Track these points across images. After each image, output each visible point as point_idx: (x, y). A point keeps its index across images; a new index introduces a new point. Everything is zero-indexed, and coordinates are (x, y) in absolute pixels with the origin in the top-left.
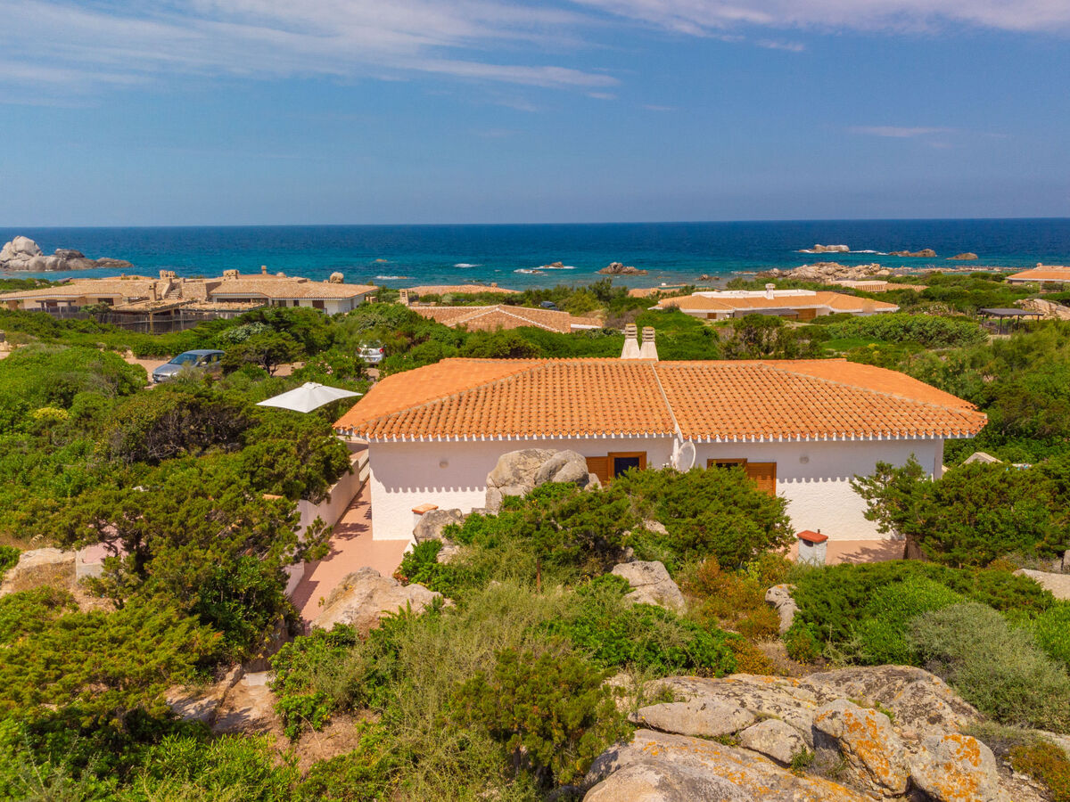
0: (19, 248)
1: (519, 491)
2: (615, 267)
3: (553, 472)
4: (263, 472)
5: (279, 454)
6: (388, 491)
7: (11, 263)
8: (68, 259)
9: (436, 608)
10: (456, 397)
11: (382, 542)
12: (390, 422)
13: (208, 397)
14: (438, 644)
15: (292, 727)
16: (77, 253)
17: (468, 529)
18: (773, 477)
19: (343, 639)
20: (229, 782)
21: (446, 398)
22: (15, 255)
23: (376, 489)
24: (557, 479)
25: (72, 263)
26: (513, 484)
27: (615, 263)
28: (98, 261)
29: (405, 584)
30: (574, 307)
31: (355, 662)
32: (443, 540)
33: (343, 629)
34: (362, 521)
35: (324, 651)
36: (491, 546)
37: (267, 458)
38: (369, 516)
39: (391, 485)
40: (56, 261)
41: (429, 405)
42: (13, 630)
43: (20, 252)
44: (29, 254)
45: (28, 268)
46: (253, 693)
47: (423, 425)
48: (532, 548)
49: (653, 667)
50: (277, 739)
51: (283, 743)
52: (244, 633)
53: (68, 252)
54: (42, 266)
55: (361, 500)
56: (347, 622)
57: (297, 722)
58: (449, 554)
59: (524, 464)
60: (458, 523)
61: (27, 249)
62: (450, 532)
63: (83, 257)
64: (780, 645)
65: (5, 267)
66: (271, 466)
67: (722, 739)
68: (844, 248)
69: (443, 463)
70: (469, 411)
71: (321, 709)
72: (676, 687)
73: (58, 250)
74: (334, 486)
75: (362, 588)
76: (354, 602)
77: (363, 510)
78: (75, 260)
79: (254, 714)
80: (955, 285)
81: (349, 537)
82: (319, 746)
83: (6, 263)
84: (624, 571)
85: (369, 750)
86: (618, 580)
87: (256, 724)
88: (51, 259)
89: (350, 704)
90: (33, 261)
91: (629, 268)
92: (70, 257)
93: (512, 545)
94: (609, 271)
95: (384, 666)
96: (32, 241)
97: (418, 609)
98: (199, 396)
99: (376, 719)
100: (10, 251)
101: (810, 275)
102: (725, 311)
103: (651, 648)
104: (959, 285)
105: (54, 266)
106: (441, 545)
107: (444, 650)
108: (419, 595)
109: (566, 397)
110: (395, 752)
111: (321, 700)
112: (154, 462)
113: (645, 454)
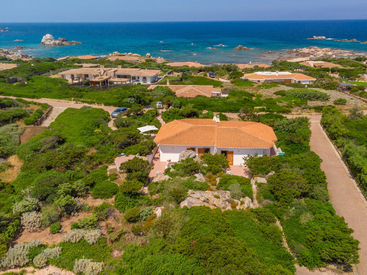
0: (48, 38)
1: (184, 159)
2: (240, 47)
3: (190, 156)
4: (142, 152)
5: (145, 149)
6: (163, 153)
7: (46, 43)
8: (62, 42)
9: (169, 179)
10: (176, 135)
11: (162, 162)
12: (163, 141)
13: (131, 135)
14: (169, 186)
15: (151, 195)
16: (65, 40)
17: (175, 166)
18: (233, 154)
19: (157, 183)
20: (146, 200)
21: (174, 135)
22: (47, 40)
23: (161, 152)
24: (190, 157)
25: (64, 43)
26: (183, 157)
27: (240, 46)
28: (72, 42)
29: (165, 175)
30: (219, 74)
31: (159, 187)
32: (171, 167)
33: (157, 182)
34: (158, 157)
35: (154, 185)
36: (178, 170)
37: (143, 150)
38: (160, 156)
39: (164, 152)
40: (59, 42)
41: (171, 136)
42: (113, 180)
43: (48, 39)
44: (51, 40)
45: (51, 45)
46: (145, 190)
47: (169, 142)
48: (183, 171)
49: (195, 190)
50: (149, 196)
51: (150, 196)
52: (144, 182)
53: (62, 39)
54: (55, 44)
55: (158, 151)
56: (157, 181)
57: (152, 194)
58: (172, 170)
59: (185, 153)
60: (173, 165)
61: (50, 38)
62: (172, 166)
63: (67, 41)
64: (216, 187)
65: (44, 44)
66: (143, 151)
67: (198, 198)
68: (324, 37)
69: (173, 148)
70: (178, 139)
71: (154, 192)
72: (195, 193)
73: (59, 38)
74: (153, 150)
75: (159, 176)
76: (158, 178)
77: (158, 153)
78: (65, 42)
79: (146, 193)
80: (346, 64)
81: (156, 160)
82: (154, 197)
83: (44, 43)
84: (196, 175)
85: (160, 198)
86: (195, 176)
87: (147, 194)
88: (57, 42)
89: (158, 192)
90: (52, 42)
91: (245, 47)
92: (63, 41)
93: (180, 170)
94: (238, 48)
95: (162, 188)
96: (52, 36)
97: (167, 179)
98: (129, 135)
99: (161, 194)
100: (45, 39)
101: (306, 52)
102: (263, 80)
103: (195, 187)
104: (347, 64)
105: (59, 44)
106: (171, 168)
107: (169, 187)
108: (167, 177)
109: (196, 135)
110: (163, 198)
111: (154, 191)
112: (123, 149)
113: (210, 148)
